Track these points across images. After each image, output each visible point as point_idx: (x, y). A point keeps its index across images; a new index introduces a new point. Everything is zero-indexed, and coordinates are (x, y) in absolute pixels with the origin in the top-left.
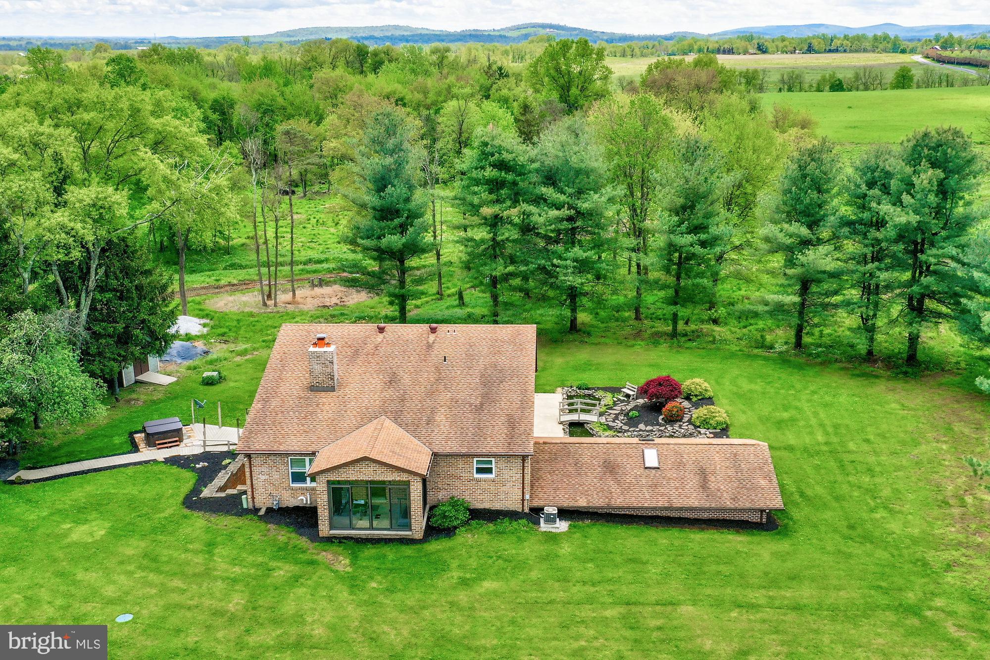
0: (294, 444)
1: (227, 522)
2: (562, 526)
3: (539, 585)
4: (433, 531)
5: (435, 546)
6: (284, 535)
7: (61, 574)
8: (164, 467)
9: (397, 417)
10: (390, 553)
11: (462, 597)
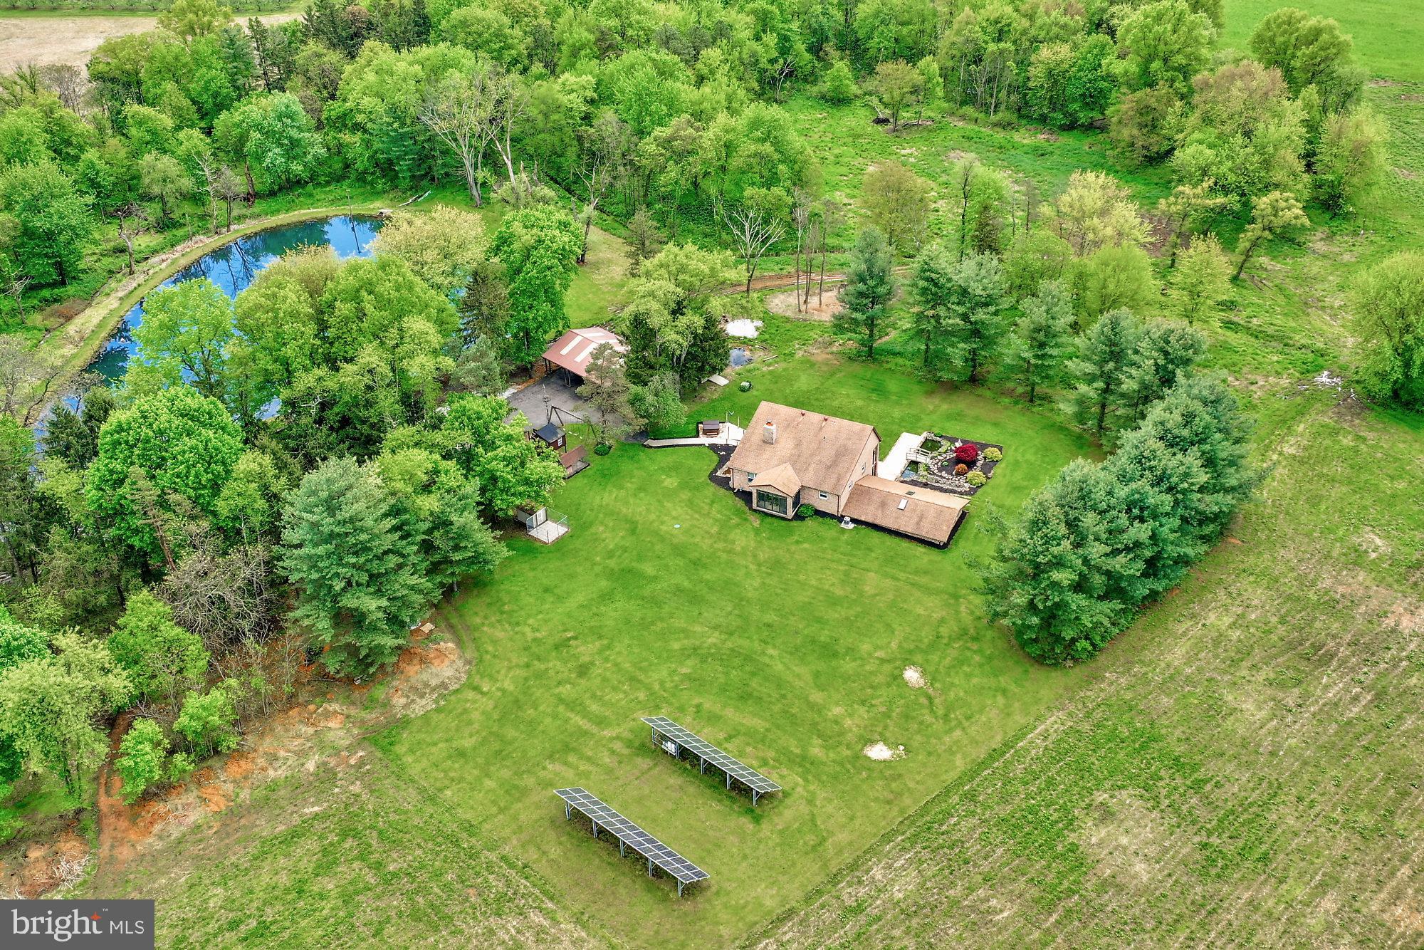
0: (750, 468)
1: (722, 491)
2: (851, 526)
3: (824, 550)
4: (798, 517)
5: (795, 523)
6: (740, 503)
7: (659, 501)
8: (707, 450)
9: (793, 465)
10: (776, 522)
11: (793, 548)
